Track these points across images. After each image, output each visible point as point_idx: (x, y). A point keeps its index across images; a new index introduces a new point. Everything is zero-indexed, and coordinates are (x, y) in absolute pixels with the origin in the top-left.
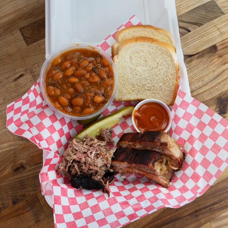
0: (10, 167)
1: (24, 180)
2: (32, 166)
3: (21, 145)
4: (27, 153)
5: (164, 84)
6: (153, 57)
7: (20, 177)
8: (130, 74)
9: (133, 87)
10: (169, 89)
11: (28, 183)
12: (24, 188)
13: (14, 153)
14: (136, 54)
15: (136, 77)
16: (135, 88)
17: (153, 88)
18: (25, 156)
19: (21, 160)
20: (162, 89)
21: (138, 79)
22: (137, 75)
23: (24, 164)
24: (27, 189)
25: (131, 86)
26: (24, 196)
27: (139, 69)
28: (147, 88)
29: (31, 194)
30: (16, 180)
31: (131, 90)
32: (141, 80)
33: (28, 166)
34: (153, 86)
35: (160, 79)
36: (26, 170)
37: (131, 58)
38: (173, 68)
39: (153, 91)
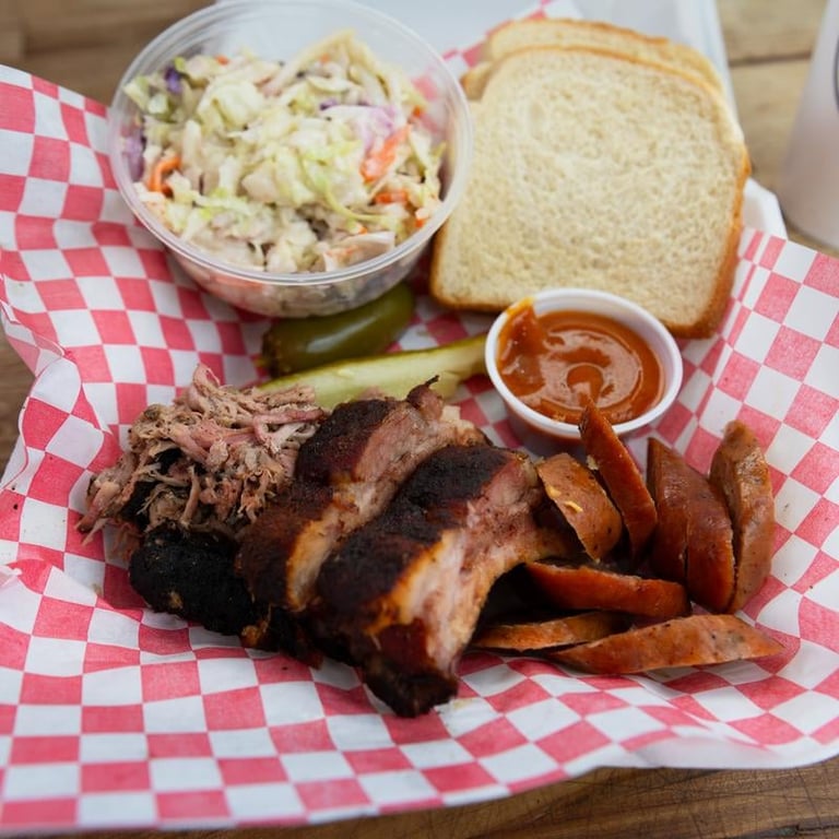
5: (674, 237)
6: (634, 122)
8: (523, 183)
9: (531, 247)
10: (695, 254)
14: (561, 101)
15: (546, 199)
16: (537, 252)
17: (619, 253)
20: (661, 259)
21: (556, 210)
22: (552, 190)
25: (521, 239)
27: (566, 162)
28: (593, 256)
31: (519, 256)
32: (567, 213)
34: (623, 246)
35: (656, 212)
37: (536, 113)
38: (721, 164)
39: (621, 267)
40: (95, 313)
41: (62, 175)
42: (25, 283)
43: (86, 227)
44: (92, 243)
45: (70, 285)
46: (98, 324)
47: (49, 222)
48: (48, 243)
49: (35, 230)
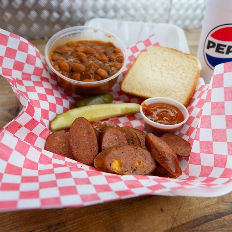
40: (38, 94)
41: (34, 64)
42: (23, 86)
43: (39, 77)
44: (40, 80)
45: (33, 88)
46: (39, 96)
47: (30, 75)
48: (30, 79)
49: (27, 76)
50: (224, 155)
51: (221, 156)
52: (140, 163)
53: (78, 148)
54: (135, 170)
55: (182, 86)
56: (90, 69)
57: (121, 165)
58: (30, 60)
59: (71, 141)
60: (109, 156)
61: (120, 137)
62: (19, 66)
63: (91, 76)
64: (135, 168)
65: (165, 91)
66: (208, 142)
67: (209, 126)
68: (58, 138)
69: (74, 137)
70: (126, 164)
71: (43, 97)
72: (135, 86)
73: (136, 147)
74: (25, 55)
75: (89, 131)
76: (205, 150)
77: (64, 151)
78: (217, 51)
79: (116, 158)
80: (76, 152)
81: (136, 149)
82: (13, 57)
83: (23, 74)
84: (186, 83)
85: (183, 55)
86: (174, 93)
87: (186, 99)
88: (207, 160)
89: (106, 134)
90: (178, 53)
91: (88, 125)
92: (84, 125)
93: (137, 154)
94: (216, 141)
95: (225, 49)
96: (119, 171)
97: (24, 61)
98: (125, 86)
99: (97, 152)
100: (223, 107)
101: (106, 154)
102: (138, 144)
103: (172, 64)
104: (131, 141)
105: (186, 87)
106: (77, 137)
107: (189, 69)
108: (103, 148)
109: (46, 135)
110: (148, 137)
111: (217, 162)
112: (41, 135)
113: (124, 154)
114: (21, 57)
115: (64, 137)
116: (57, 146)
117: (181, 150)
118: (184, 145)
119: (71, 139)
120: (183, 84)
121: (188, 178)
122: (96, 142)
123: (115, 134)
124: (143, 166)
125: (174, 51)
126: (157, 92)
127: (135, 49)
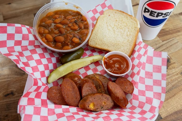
0: (2, 93)
1: (11, 103)
2: (20, 94)
3: (16, 78)
4: (18, 84)
7: (8, 101)
11: (13, 106)
12: (9, 110)
13: (9, 83)
18: (16, 86)
19: (13, 88)
23: (14, 91)
24: (11, 111)
26: (7, 116)
29: (13, 115)
30: (4, 103)
33: (16, 94)
36: (15, 96)
50: (151, 98)
51: (150, 98)
52: (105, 103)
53: (68, 97)
54: (102, 107)
55: (127, 42)
56: (67, 39)
57: (94, 105)
58: (25, 37)
59: (63, 93)
60: (87, 102)
61: (92, 88)
62: (18, 43)
63: (69, 44)
64: (102, 106)
65: (117, 46)
66: (143, 91)
67: (144, 83)
68: (54, 90)
69: (65, 91)
70: (97, 105)
71: (39, 62)
72: (97, 43)
73: (102, 94)
74: (21, 35)
75: (74, 87)
76: (141, 94)
77: (60, 98)
78: (150, 15)
79: (91, 102)
80: (67, 100)
81: (102, 95)
82: (13, 39)
83: (22, 47)
84: (130, 40)
85: (128, 16)
86: (123, 47)
87: (130, 52)
88: (142, 99)
89: (84, 88)
90: (125, 14)
91: (72, 83)
92: (70, 83)
93: (103, 98)
94: (147, 91)
95: (156, 14)
96: (94, 109)
97: (21, 39)
98: (91, 42)
99: (79, 99)
100: (152, 75)
101: (85, 100)
102: (103, 89)
103: (121, 24)
104: (99, 87)
105: (130, 43)
106: (67, 91)
107: (132, 28)
108: (83, 96)
109: (47, 90)
110: (109, 87)
111: (147, 101)
112: (44, 91)
113: (96, 99)
114: (18, 37)
115: (58, 90)
116: (55, 95)
117: (128, 88)
118: (129, 84)
119: (63, 92)
120: (128, 40)
121: (131, 106)
122: (78, 93)
123: (89, 87)
124: (107, 104)
125: (122, 13)
126: (112, 46)
127: (95, 11)
